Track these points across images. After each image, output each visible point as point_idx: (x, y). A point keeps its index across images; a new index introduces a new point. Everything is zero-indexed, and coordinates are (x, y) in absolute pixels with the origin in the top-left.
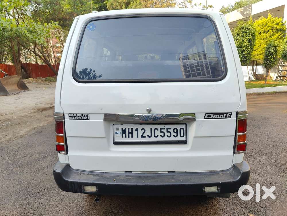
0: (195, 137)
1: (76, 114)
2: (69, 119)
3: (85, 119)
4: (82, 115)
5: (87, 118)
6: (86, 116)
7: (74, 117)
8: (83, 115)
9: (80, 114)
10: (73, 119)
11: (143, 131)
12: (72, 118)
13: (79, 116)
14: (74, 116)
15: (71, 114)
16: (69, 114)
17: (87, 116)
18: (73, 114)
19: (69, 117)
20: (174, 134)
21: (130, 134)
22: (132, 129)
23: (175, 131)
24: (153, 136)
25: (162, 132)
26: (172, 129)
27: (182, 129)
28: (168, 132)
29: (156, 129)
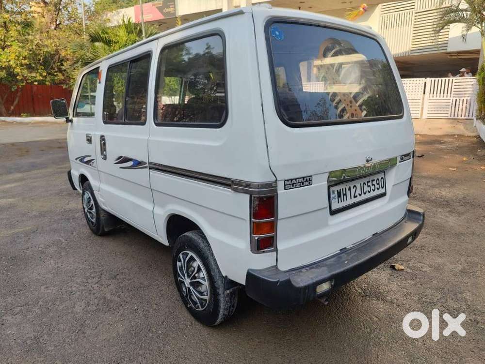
0: (394, 186)
1: (296, 179)
2: (285, 189)
3: (307, 185)
4: (303, 180)
5: (309, 183)
6: (308, 180)
7: (293, 185)
8: (305, 178)
9: (301, 178)
10: (291, 189)
11: (355, 188)
12: (289, 188)
13: (299, 182)
14: (291, 184)
15: (288, 180)
16: (285, 181)
17: (310, 179)
18: (292, 180)
19: (285, 185)
20: (377, 186)
21: (345, 197)
22: (345, 188)
23: (378, 182)
24: (363, 194)
25: (368, 186)
26: (375, 180)
27: (382, 178)
28: (373, 185)
29: (364, 183)
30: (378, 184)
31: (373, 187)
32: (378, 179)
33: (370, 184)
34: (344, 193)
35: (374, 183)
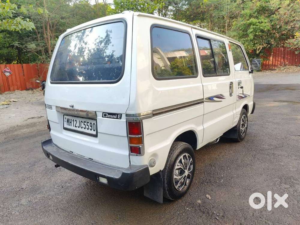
4: (50, 106)
11: (76, 122)
12: (48, 108)
15: (47, 105)
20: (90, 128)
21: (70, 123)
22: (71, 119)
23: (91, 125)
24: (80, 127)
25: (84, 125)
26: (90, 123)
27: (94, 124)
28: (87, 125)
29: (82, 121)
30: (91, 127)
31: (87, 127)
32: (91, 123)
33: (86, 124)
34: (71, 121)
35: (89, 124)
